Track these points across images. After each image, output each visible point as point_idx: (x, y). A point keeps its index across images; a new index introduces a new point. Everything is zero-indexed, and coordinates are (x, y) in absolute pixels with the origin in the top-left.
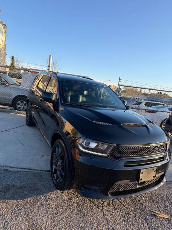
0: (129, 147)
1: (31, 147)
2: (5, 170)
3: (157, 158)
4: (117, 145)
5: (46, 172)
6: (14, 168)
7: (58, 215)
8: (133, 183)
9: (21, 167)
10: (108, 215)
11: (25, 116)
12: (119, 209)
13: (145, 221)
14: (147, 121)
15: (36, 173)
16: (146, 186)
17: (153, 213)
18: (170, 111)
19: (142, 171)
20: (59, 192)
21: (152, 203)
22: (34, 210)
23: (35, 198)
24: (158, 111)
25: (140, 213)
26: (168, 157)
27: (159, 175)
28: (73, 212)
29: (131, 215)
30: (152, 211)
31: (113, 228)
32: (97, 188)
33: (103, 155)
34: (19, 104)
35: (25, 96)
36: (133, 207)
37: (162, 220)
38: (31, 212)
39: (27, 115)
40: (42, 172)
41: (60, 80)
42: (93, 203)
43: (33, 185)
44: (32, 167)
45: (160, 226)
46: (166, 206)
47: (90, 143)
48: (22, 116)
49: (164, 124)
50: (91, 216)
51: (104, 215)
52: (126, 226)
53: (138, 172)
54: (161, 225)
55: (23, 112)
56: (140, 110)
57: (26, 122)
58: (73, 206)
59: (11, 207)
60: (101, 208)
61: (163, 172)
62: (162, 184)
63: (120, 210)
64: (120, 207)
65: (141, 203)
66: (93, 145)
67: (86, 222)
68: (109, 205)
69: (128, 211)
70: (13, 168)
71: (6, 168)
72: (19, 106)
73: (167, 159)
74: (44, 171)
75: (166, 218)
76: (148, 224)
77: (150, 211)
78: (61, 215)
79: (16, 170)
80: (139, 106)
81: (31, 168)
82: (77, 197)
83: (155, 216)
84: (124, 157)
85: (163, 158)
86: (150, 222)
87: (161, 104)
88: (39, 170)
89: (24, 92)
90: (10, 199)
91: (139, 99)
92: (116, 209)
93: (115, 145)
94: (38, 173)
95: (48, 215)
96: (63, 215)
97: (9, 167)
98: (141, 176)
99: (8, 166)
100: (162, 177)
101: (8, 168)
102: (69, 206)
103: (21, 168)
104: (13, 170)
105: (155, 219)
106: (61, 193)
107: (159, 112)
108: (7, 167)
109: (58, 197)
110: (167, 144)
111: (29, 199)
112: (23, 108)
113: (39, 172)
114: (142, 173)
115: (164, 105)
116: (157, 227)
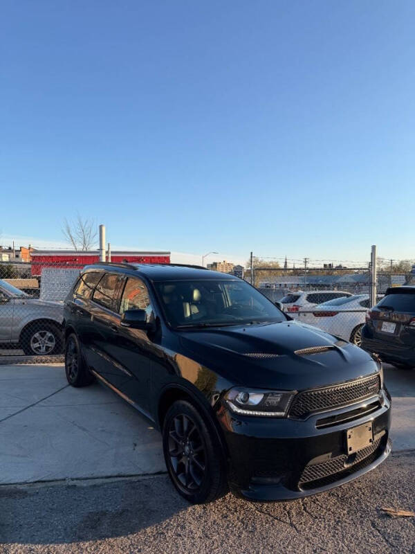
0: (320, 392)
1: (103, 431)
2: (68, 487)
3: (365, 406)
4: (299, 392)
5: (155, 477)
6: (87, 479)
7: (216, 545)
8: (336, 458)
9: (100, 475)
10: (305, 530)
11: (63, 365)
12: (320, 518)
13: (374, 527)
14: (333, 338)
15: (135, 482)
16: (359, 463)
17: (383, 513)
18: (364, 309)
19: (349, 433)
20: (198, 508)
21: (377, 496)
22: (168, 547)
23: (157, 527)
24: (337, 312)
25: (361, 517)
26: (386, 402)
27: (378, 437)
28: (239, 536)
29: (345, 522)
30: (382, 510)
31: (321, 549)
32: (276, 480)
33: (278, 414)
34: (36, 341)
35: (52, 320)
36: (344, 510)
37: (401, 520)
38: (164, 550)
39: (68, 362)
40: (147, 478)
41: (152, 281)
42: (269, 514)
43: (142, 506)
44: (123, 471)
45: (401, 531)
46: (404, 497)
47: (248, 396)
48: (49, 367)
49: (357, 337)
50: (277, 537)
51: (298, 531)
52: (343, 542)
53: (343, 436)
54: (403, 528)
55: (49, 358)
56: (301, 314)
57: (69, 379)
58: (235, 526)
59: (122, 549)
60: (288, 521)
61: (382, 430)
62: (386, 455)
63: (324, 518)
64: (322, 514)
65: (358, 500)
66: (256, 399)
67: (272, 547)
68: (299, 514)
69: (339, 518)
70: (85, 481)
71: (71, 483)
72: (37, 345)
73: (386, 406)
74: (152, 474)
75: (409, 517)
76: (379, 531)
77: (377, 510)
78: (221, 545)
79: (91, 483)
80: (296, 303)
81: (122, 474)
82: (236, 511)
83: (388, 516)
84: (313, 412)
85: (378, 404)
86: (382, 527)
87: (342, 295)
88: (139, 475)
89: (48, 312)
90: (112, 537)
91: (286, 285)
92: (316, 518)
93: (296, 392)
94: (139, 481)
95: (198, 549)
96: (225, 545)
97: (77, 479)
98: (350, 443)
99: (75, 477)
100: (384, 440)
101: (75, 481)
102: (228, 527)
103: (102, 478)
104: (85, 485)
105: (388, 522)
106: (203, 510)
107: (340, 313)
108: (73, 480)
109: (200, 516)
110: (379, 376)
111: (148, 530)
112: (47, 348)
113: (140, 478)
114: (350, 437)
115: (348, 296)
116: (397, 532)
